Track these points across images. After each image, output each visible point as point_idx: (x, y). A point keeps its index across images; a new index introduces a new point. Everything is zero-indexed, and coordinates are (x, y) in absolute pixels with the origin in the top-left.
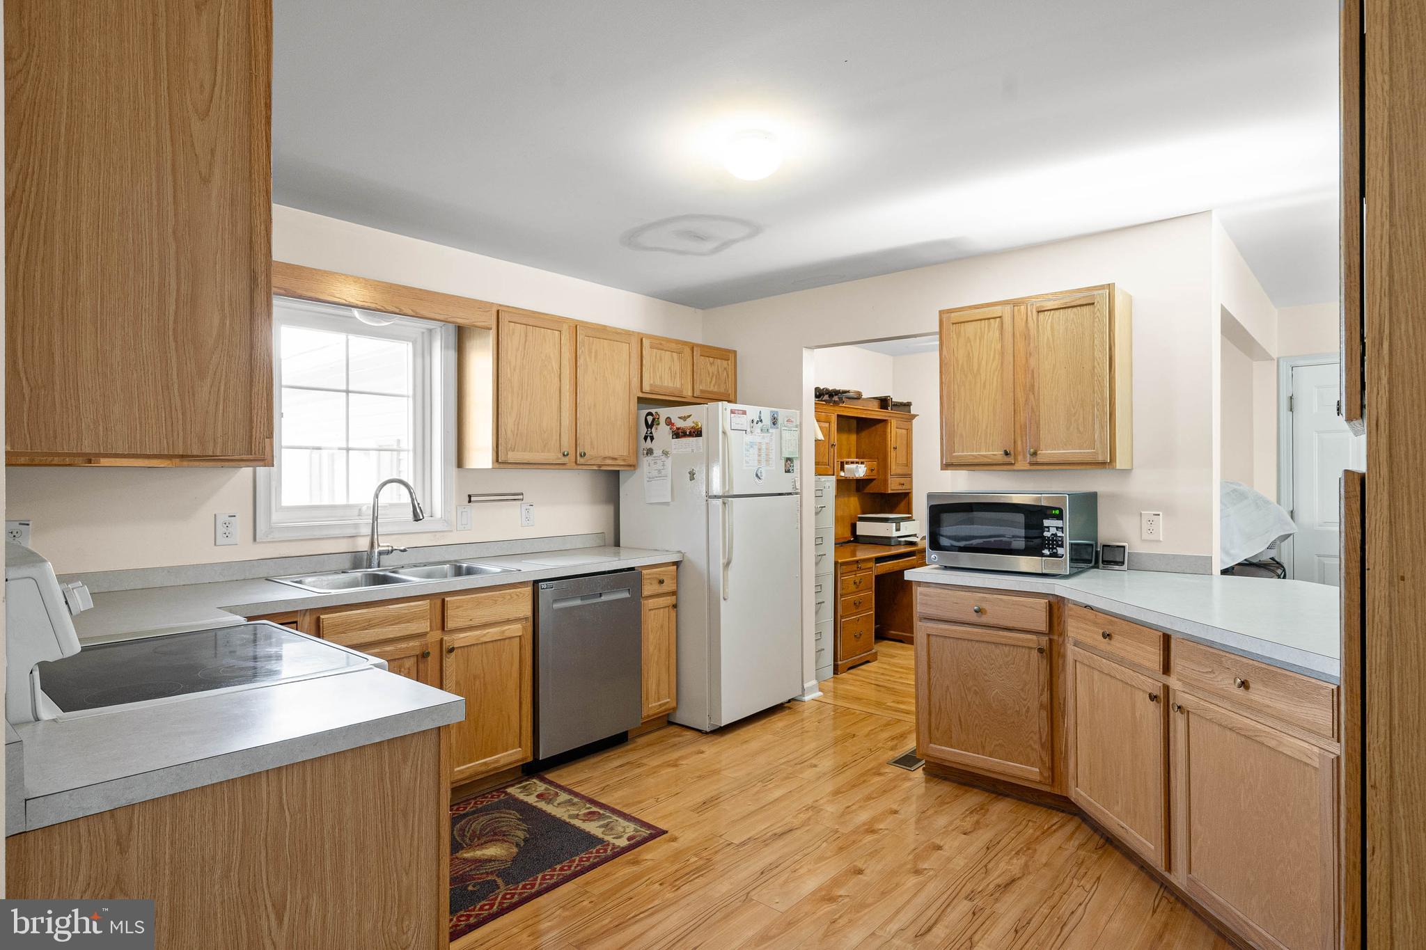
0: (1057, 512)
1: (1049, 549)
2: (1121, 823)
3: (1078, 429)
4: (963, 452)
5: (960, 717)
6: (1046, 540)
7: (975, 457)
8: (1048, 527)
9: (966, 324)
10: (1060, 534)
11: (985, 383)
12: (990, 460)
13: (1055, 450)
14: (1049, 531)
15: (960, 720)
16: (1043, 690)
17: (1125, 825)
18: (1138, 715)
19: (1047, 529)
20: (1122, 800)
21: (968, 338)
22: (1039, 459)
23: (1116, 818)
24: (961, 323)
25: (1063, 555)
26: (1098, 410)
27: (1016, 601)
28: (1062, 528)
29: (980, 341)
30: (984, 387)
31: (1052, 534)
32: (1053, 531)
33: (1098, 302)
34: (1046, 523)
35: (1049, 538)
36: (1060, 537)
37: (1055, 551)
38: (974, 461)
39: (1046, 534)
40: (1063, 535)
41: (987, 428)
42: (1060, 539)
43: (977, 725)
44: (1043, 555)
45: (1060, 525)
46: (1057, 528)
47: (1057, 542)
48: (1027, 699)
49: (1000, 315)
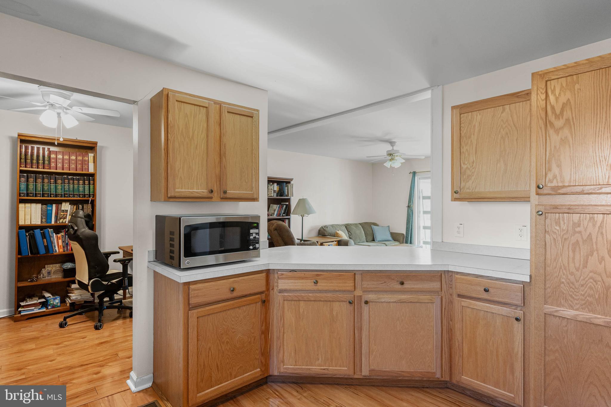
0: (256, 225)
1: (252, 245)
2: (322, 368)
3: (245, 180)
4: (182, 189)
5: (217, 364)
6: (251, 241)
7: (192, 193)
8: (252, 234)
9: (185, 104)
10: (257, 237)
11: (197, 146)
12: (200, 195)
13: (235, 191)
14: (252, 236)
15: (218, 366)
16: (263, 323)
17: (325, 368)
18: (335, 313)
19: (251, 235)
20: (322, 357)
21: (186, 114)
22: (228, 196)
23: (318, 367)
24: (182, 102)
25: (258, 248)
26: (255, 172)
27: (251, 278)
28: (258, 233)
29: (194, 118)
30: (196, 148)
31: (254, 237)
32: (254, 235)
33: (255, 117)
34: (252, 231)
35: (252, 239)
36: (257, 238)
37: (255, 246)
38: (190, 195)
39: (251, 237)
40: (259, 237)
41: (198, 174)
42: (257, 239)
43: (227, 363)
44: (249, 249)
45: (258, 232)
46: (256, 233)
47: (256, 241)
48: (254, 333)
49: (207, 106)
